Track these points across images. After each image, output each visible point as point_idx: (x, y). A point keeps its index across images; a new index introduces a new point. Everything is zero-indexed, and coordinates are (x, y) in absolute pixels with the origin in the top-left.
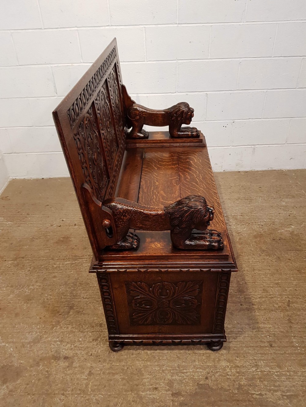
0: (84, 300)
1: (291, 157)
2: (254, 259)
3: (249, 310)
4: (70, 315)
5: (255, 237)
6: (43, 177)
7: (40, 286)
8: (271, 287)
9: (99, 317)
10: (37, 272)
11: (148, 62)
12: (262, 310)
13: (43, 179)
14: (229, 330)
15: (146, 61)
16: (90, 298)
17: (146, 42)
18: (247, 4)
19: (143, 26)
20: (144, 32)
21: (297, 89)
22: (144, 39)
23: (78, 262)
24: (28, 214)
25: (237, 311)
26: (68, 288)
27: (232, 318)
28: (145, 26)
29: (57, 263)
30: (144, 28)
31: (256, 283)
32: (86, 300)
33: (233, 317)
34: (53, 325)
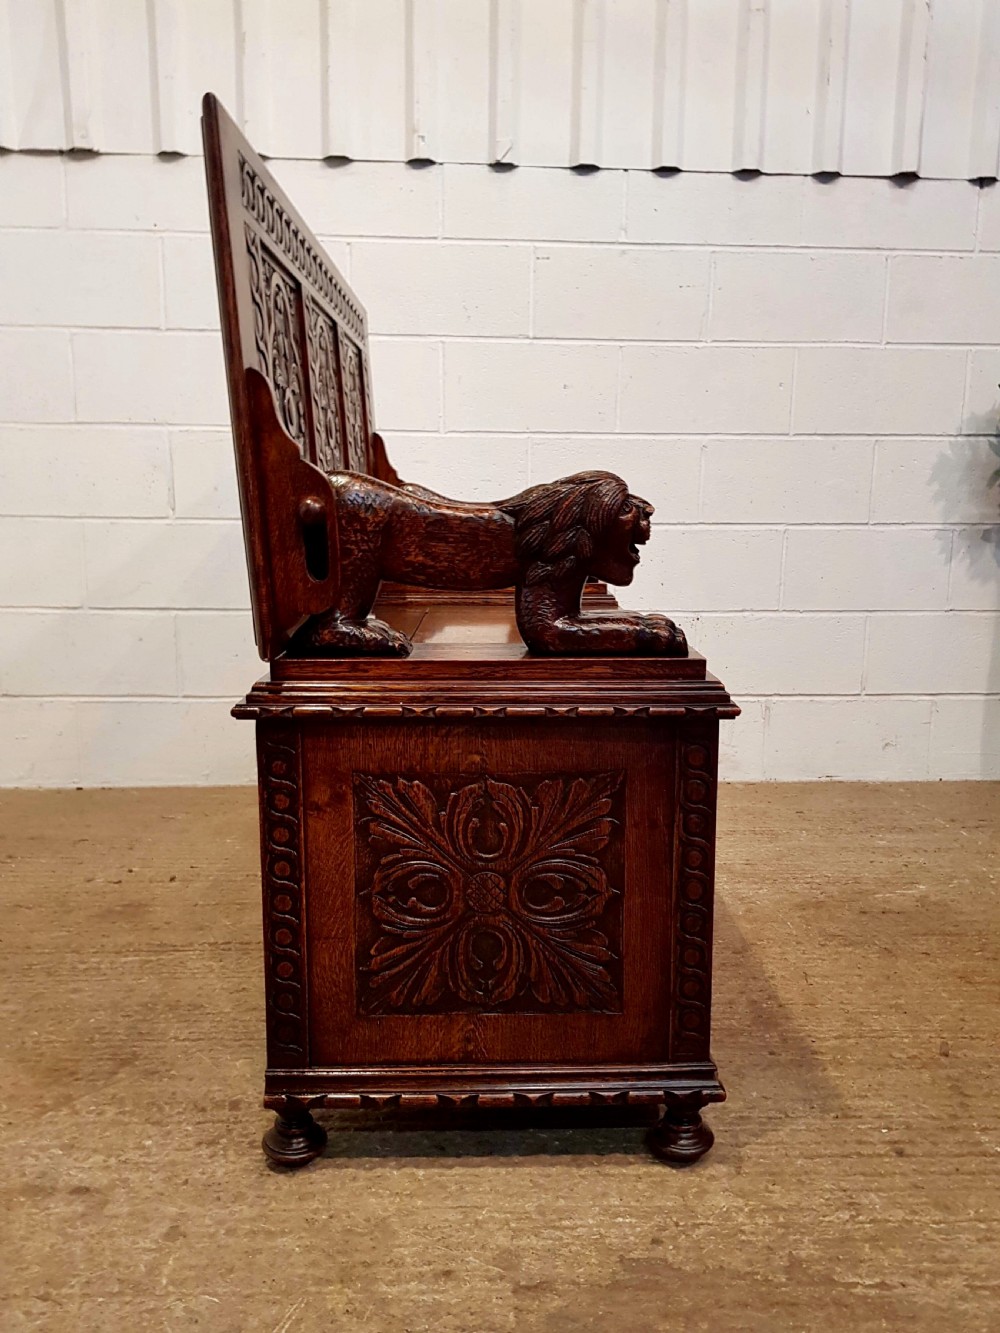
0: (179, 1043)
1: (886, 741)
2: (804, 953)
3: (801, 1066)
4: (119, 1081)
5: (802, 907)
6: (79, 786)
7: (14, 1012)
8: (873, 1013)
9: (230, 1085)
10: (11, 980)
11: (449, 435)
12: (851, 1065)
13: (79, 789)
14: (733, 1115)
15: (441, 430)
16: (202, 1039)
17: (444, 382)
18: (711, 298)
19: (439, 339)
20: (441, 354)
21: (872, 528)
22: (441, 372)
23: (171, 957)
24: (10, 857)
25: (758, 1069)
26: (123, 1016)
27: (740, 1085)
28: (443, 339)
29: (93, 960)
30: (440, 345)
31: (818, 1006)
32: (187, 1043)
33: (744, 1083)
34: (44, 1106)
